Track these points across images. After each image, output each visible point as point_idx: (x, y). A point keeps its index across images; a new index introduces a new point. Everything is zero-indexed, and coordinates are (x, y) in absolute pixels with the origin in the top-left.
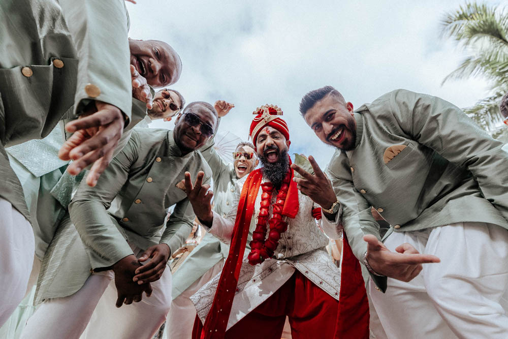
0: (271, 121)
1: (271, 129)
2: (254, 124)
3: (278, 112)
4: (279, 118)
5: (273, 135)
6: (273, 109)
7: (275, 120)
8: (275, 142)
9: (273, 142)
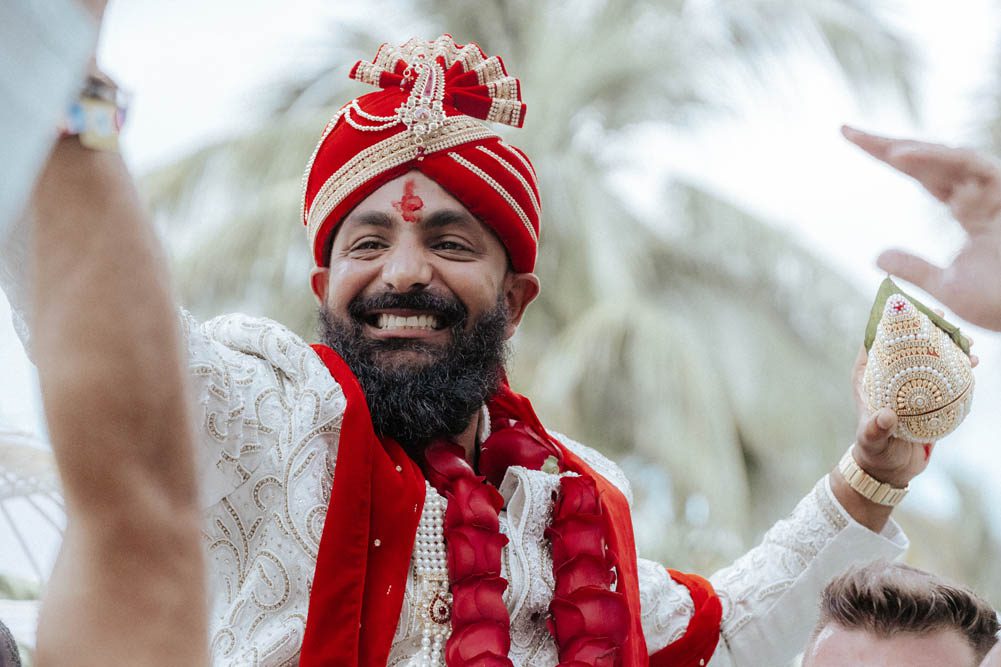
0: (444, 153)
1: (434, 199)
2: (340, 146)
3: (499, 102)
4: (492, 143)
5: (435, 235)
6: (473, 75)
7: (466, 149)
8: (436, 274)
9: (425, 275)
